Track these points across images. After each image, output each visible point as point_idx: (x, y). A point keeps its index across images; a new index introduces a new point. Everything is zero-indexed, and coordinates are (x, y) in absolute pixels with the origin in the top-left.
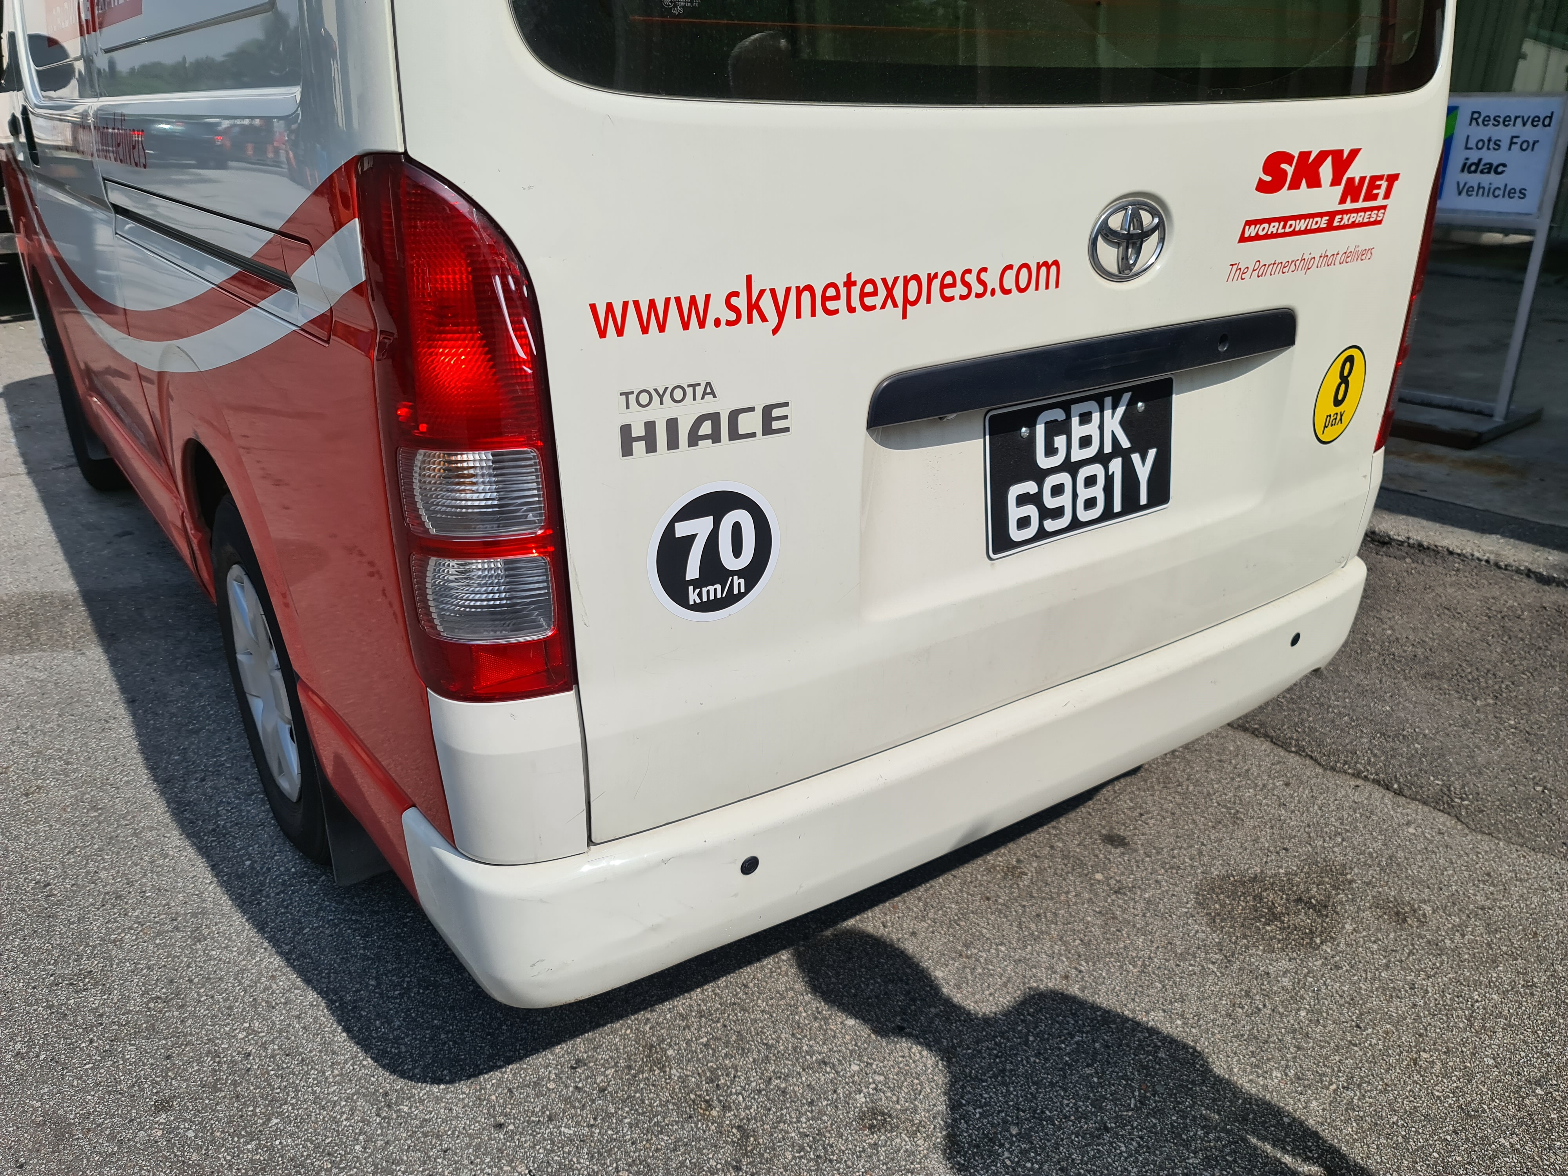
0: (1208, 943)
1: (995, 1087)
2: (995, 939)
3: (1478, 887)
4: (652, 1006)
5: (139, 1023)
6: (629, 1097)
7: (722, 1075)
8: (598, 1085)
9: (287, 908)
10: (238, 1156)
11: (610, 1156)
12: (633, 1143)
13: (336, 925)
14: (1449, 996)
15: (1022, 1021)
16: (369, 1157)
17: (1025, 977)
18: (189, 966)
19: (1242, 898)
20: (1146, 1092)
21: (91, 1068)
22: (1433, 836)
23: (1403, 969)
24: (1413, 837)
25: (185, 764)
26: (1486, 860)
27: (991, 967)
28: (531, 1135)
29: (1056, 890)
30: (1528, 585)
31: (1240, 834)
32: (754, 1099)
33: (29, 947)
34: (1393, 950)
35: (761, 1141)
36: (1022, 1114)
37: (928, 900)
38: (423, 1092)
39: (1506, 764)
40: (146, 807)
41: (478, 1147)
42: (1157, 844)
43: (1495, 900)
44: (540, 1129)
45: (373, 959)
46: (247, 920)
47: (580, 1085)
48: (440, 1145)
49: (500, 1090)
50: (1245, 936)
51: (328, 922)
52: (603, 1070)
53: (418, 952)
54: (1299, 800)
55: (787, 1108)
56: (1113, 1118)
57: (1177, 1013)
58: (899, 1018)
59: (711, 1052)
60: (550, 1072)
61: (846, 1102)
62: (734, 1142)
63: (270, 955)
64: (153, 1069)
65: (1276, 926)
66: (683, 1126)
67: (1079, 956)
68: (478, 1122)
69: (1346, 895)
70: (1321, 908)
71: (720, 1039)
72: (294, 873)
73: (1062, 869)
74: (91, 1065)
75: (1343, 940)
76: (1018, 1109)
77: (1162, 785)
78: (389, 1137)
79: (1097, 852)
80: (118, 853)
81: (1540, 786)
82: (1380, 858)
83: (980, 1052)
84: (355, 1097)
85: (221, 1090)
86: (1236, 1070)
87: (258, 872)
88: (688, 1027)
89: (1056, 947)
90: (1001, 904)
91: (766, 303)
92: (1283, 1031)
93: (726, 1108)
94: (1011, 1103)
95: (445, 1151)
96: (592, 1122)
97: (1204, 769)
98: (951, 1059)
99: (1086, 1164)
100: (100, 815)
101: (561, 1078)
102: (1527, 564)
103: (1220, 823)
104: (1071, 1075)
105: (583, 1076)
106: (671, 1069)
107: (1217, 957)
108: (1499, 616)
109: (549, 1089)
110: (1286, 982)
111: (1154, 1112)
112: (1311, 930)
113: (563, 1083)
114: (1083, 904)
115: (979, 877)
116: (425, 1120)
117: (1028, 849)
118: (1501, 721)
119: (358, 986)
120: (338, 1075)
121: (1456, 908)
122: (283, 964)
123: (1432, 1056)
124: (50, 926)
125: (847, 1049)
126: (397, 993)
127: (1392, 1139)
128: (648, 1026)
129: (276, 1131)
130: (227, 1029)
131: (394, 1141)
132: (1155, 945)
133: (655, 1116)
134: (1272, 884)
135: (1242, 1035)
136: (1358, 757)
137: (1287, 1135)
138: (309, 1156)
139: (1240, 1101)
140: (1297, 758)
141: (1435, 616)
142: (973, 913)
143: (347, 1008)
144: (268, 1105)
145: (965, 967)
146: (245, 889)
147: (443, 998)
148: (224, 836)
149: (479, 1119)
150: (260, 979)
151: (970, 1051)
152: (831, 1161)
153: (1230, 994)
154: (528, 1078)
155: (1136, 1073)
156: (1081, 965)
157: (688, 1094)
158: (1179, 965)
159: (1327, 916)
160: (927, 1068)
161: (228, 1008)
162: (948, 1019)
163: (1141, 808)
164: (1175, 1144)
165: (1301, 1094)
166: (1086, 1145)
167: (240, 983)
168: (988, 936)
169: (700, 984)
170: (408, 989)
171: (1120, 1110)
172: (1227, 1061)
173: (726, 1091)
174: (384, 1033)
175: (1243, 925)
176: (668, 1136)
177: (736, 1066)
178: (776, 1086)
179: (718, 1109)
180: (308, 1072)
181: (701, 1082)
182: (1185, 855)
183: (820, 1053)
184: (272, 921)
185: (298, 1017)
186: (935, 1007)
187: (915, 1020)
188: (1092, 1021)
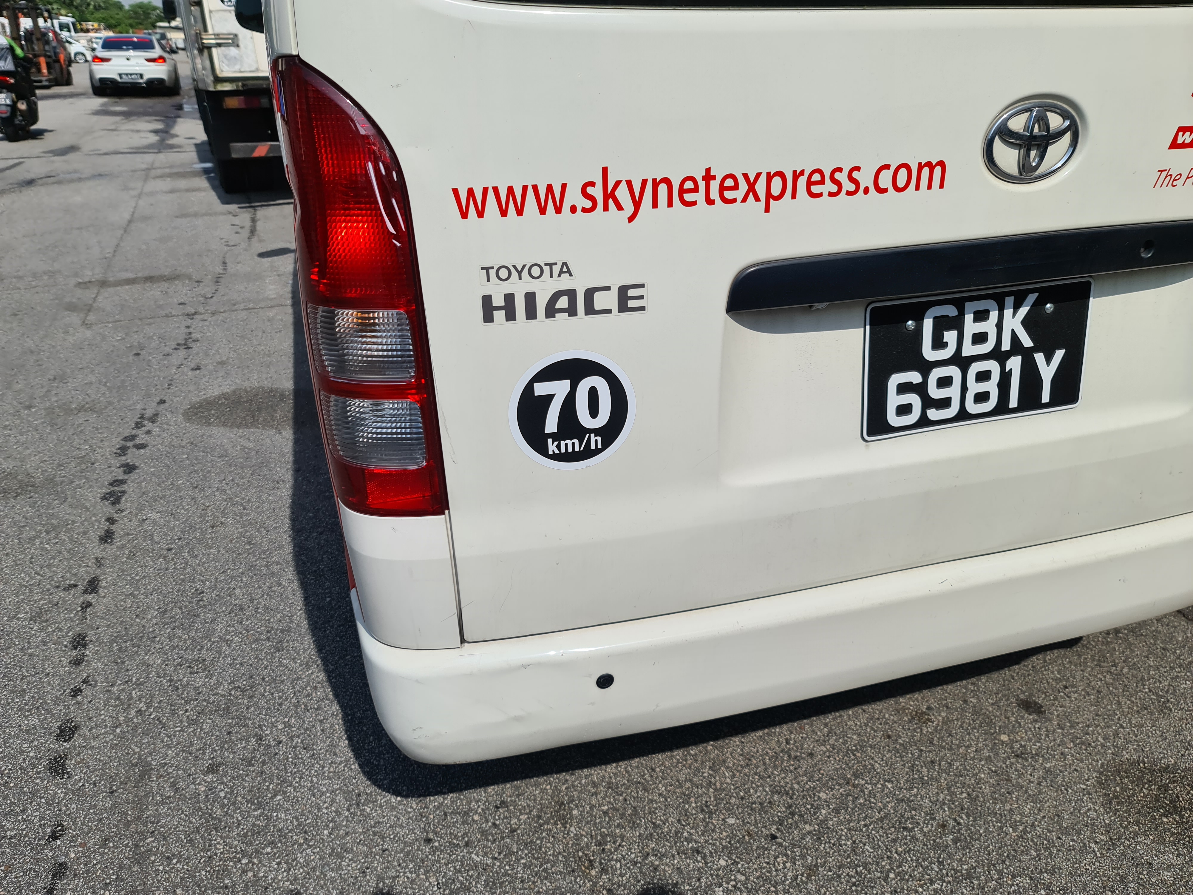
0: (1097, 822)
2: (884, 774)
4: (573, 770)
5: (220, 704)
6: (531, 842)
7: (610, 841)
8: (511, 826)
9: (341, 637)
10: (247, 818)
11: (501, 887)
12: (522, 882)
15: (888, 857)
16: (331, 841)
17: (903, 816)
18: (266, 668)
19: (1146, 786)
21: (180, 731)
25: (314, 520)
27: (873, 800)
28: (449, 854)
29: (957, 742)
31: (1164, 723)
32: (629, 868)
33: (174, 635)
37: (834, 727)
38: (384, 800)
40: (281, 547)
41: (408, 854)
42: (1073, 718)
44: (457, 851)
46: (313, 642)
47: (497, 822)
48: (382, 845)
49: (438, 812)
50: (1138, 823)
52: (518, 814)
58: (775, 827)
59: (607, 819)
60: (479, 806)
63: (319, 671)
64: (217, 740)
66: (565, 877)
67: (962, 809)
68: (415, 833)
71: (618, 810)
73: (970, 724)
74: (179, 729)
77: (1095, 663)
78: (350, 829)
79: (1009, 714)
80: (252, 577)
83: (839, 876)
85: (253, 765)
87: (332, 607)
88: (596, 794)
89: (942, 795)
90: (900, 744)
91: (622, 193)
93: (604, 871)
95: (384, 851)
96: (496, 855)
97: (1145, 654)
100: (251, 548)
101: (485, 813)
103: (1146, 709)
105: (502, 815)
106: (571, 826)
107: (1102, 838)
109: (474, 820)
113: (486, 817)
114: (981, 761)
115: (887, 716)
116: (379, 822)
117: (941, 699)
119: (367, 706)
120: (332, 772)
122: (325, 679)
124: (193, 622)
125: (721, 844)
128: (565, 786)
129: (277, 806)
130: (273, 720)
131: (352, 834)
132: (1042, 814)
133: (546, 863)
134: (1183, 777)
138: (292, 830)
142: (871, 746)
143: (355, 722)
144: (279, 784)
146: (320, 618)
148: (320, 577)
149: (416, 831)
150: (306, 687)
153: (1104, 875)
154: (461, 807)
157: (578, 851)
158: (1060, 838)
160: (787, 879)
161: (279, 705)
163: (1067, 680)
167: (294, 688)
168: (878, 770)
169: (617, 760)
173: (608, 856)
174: (373, 747)
175: (1139, 812)
176: (551, 883)
177: (624, 836)
178: (651, 861)
179: (597, 870)
180: (313, 765)
181: (591, 843)
182: (1099, 734)
183: (696, 842)
184: (329, 646)
185: (321, 721)
186: (810, 825)
187: (788, 833)
188: (956, 874)
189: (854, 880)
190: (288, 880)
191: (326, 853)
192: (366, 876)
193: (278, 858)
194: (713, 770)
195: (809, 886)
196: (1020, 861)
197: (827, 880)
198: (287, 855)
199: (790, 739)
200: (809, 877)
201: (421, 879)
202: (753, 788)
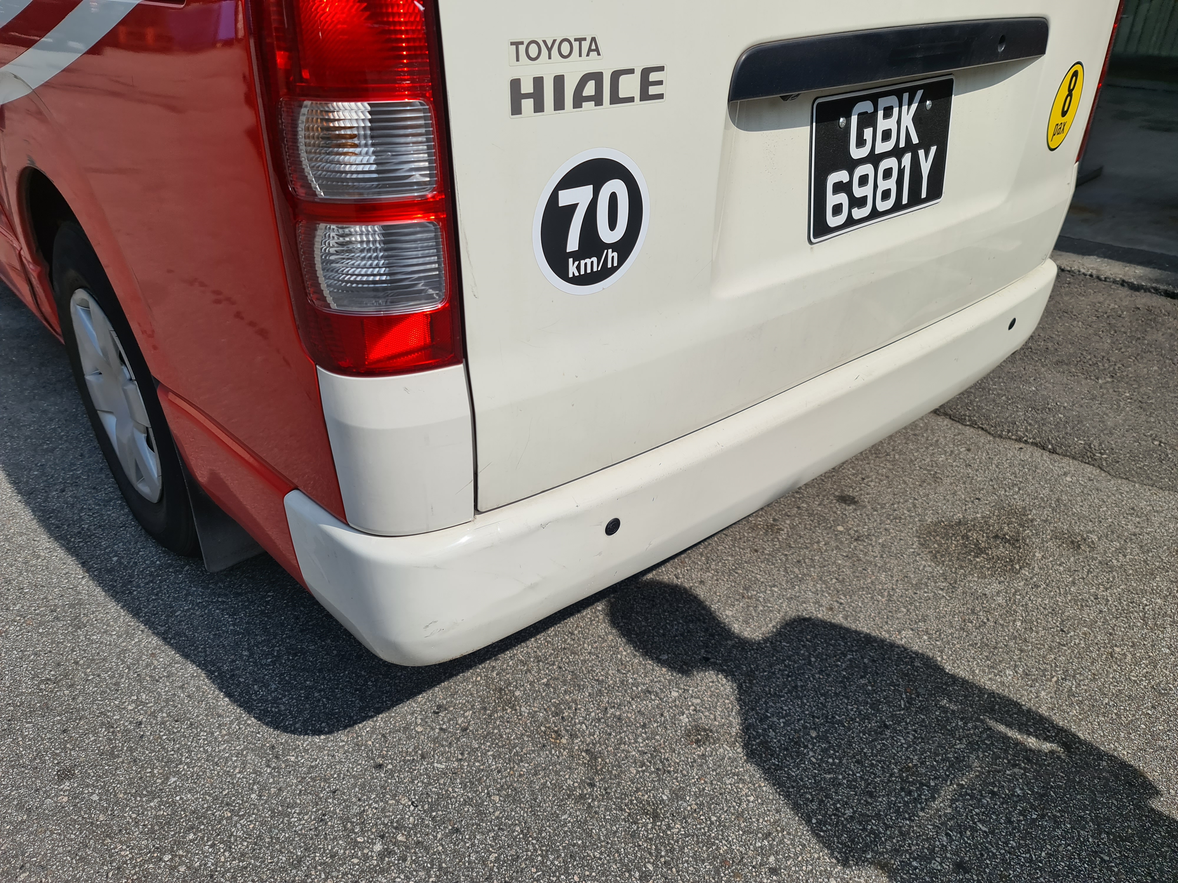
0: (935, 574)
1: (791, 701)
2: (767, 582)
3: (1128, 519)
4: (495, 655)
5: (33, 703)
6: (488, 733)
7: (565, 708)
8: (460, 726)
9: (157, 595)
10: (143, 813)
12: (499, 772)
13: (206, 607)
14: (1125, 603)
15: (803, 646)
16: (265, 803)
18: (73, 650)
19: (953, 538)
20: (911, 694)
22: (1085, 483)
23: (1086, 584)
24: (1071, 484)
25: (45, 478)
26: (1129, 498)
27: (769, 605)
28: (408, 772)
29: (809, 541)
30: (1124, 292)
31: (941, 489)
32: (595, 726)
34: (1075, 571)
35: (607, 761)
36: (818, 720)
37: (709, 555)
38: (306, 743)
39: (1129, 426)
40: (14, 515)
41: (363, 786)
42: (880, 501)
43: (1142, 528)
44: (415, 766)
45: (243, 633)
46: (122, 608)
47: (444, 727)
48: (328, 787)
49: (375, 736)
50: (962, 567)
51: (198, 604)
52: (462, 712)
53: (282, 625)
54: (980, 462)
55: (624, 732)
56: (889, 717)
57: (923, 631)
58: (703, 651)
59: (552, 690)
60: (416, 718)
61: (672, 722)
62: (585, 763)
63: (148, 636)
64: (52, 743)
65: (983, 557)
66: (539, 754)
67: (838, 592)
68: (360, 764)
69: (1031, 531)
70: (1014, 541)
71: (558, 679)
72: (160, 565)
73: (810, 524)
75: (1036, 565)
76: (813, 717)
77: (874, 456)
78: (281, 784)
79: (835, 509)
81: (1157, 440)
82: (1050, 501)
83: (774, 673)
84: (245, 753)
85: (118, 756)
86: (977, 672)
87: (125, 566)
89: (818, 585)
90: (767, 554)
92: (1007, 638)
93: (573, 736)
94: (807, 712)
95: (334, 792)
96: (460, 757)
97: (904, 441)
98: (752, 680)
99: (876, 756)
101: (427, 722)
102: (1121, 276)
103: (924, 482)
104: (850, 685)
105: (446, 719)
106: (520, 707)
107: (944, 584)
108: (1105, 316)
109: (418, 733)
110: (1000, 600)
111: (921, 710)
112: (1010, 559)
113: (429, 726)
114: (833, 551)
115: (746, 534)
116: (312, 767)
117: (780, 510)
118: (1119, 394)
119: (233, 657)
120: (226, 735)
121: (1115, 535)
122: (160, 643)
123: (1123, 650)
125: (665, 679)
126: (269, 660)
127: (1108, 717)
128: (495, 673)
129: (175, 788)
130: (117, 702)
131: (286, 788)
132: (895, 579)
133: (514, 747)
134: (974, 526)
135: (976, 644)
136: (1018, 427)
137: (1028, 720)
138: (209, 808)
139: (986, 696)
140: (972, 430)
141: (1057, 318)
142: (746, 562)
143: (225, 676)
144: (165, 766)
145: (748, 606)
146: (116, 581)
147: (311, 662)
148: (90, 537)
149: (360, 762)
150: (141, 657)
151: (766, 673)
152: (669, 772)
153: (959, 612)
154: (397, 725)
155: (900, 680)
156: (841, 598)
157: (539, 727)
158: (916, 593)
159: (1020, 548)
161: (115, 685)
162: (743, 648)
163: (862, 473)
164: (943, 734)
165: (1031, 686)
166: (873, 741)
167: (123, 662)
168: (762, 580)
170: (279, 657)
171: (894, 711)
172: (969, 665)
173: (571, 722)
174: (263, 696)
175: (958, 559)
176: (528, 763)
177: (576, 700)
178: (612, 714)
179: (566, 737)
180: (198, 735)
181: (548, 716)
182: (903, 508)
183: (644, 684)
184: (147, 607)
185: (182, 687)
186: (731, 640)
187: (716, 652)
188: (858, 643)
189: (786, 672)
190: (234, 859)
191: (265, 817)
192: (326, 823)
193: (208, 841)
194: (627, 619)
195: (754, 688)
196: (898, 619)
197: (766, 679)
198: (218, 835)
199: (678, 573)
200: (751, 682)
201: (391, 805)
202: (669, 624)
